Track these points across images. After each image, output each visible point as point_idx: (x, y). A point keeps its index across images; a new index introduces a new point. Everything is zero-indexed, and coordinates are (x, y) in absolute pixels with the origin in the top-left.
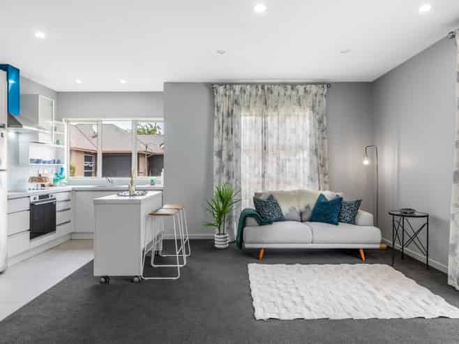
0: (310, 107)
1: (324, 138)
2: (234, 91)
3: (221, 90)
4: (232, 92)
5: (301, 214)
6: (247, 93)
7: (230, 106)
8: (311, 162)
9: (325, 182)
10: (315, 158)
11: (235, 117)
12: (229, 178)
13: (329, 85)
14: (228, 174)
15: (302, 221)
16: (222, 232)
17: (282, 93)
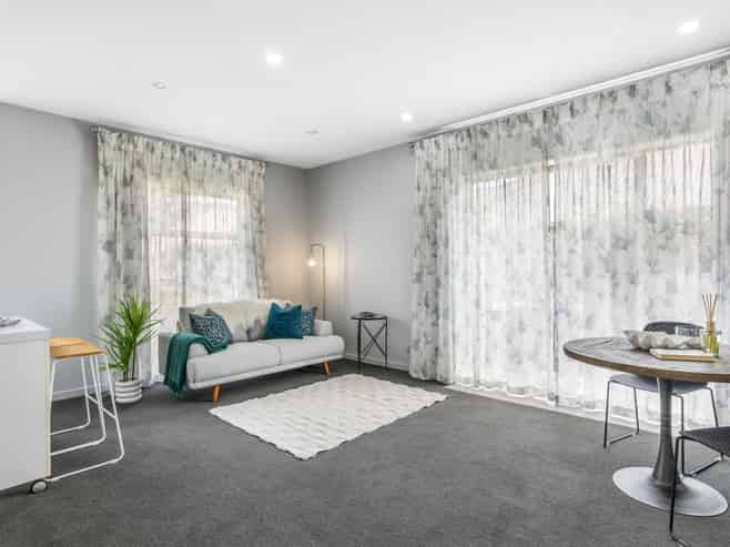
0: (245, 189)
1: (261, 232)
2: (135, 146)
3: (113, 139)
4: (131, 147)
5: (248, 332)
6: (158, 152)
7: (128, 170)
8: (248, 262)
9: (265, 289)
10: (252, 257)
11: (137, 188)
12: (129, 287)
13: (268, 164)
14: (126, 280)
15: (250, 340)
16: (130, 376)
17: (209, 163)
